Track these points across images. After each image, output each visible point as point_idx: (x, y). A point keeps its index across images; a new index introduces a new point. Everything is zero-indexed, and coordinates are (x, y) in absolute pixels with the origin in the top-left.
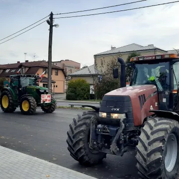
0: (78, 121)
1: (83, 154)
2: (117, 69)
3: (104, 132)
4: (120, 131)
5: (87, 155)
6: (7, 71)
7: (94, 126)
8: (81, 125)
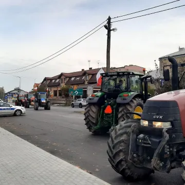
0: (119, 130)
1: (124, 167)
2: (168, 70)
3: (144, 143)
4: (163, 143)
5: (129, 169)
6: (73, 79)
7: (135, 136)
8: (121, 135)
